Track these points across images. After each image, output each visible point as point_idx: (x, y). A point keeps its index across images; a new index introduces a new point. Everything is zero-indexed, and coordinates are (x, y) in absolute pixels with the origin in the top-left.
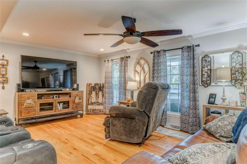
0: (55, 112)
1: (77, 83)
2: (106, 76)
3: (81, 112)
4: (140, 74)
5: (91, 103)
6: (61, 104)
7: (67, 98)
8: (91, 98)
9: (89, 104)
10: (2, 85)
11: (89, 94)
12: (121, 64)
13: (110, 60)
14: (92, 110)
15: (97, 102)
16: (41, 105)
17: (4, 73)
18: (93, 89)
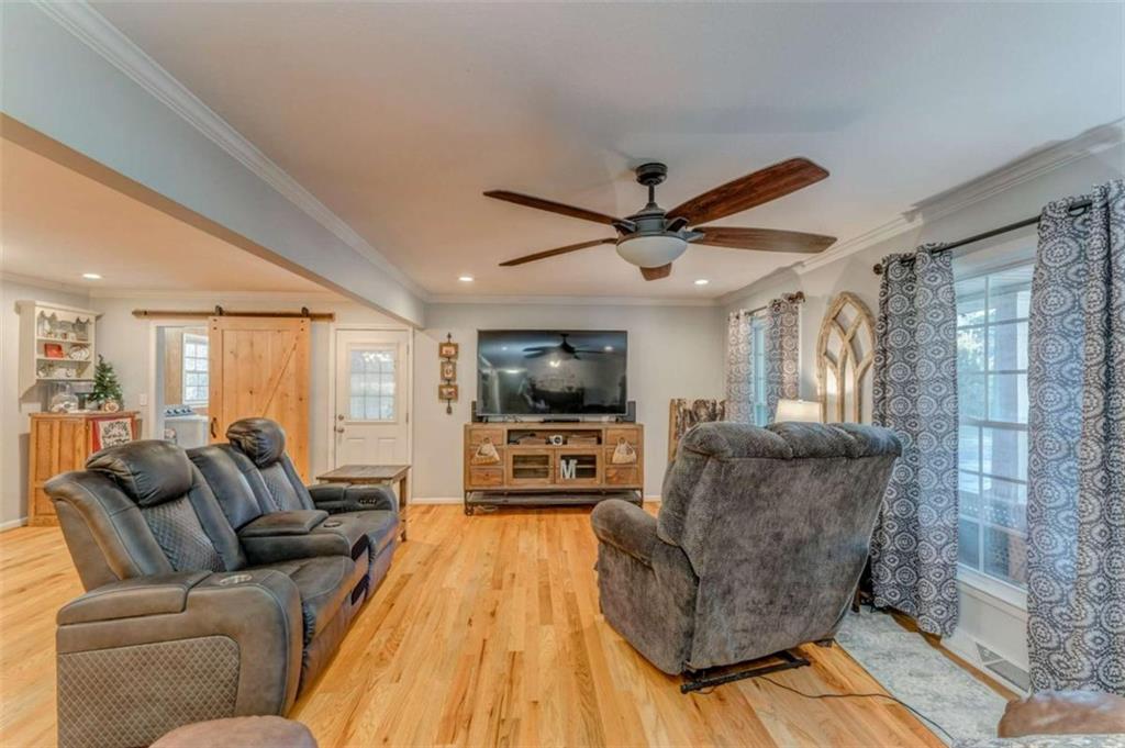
0: (555, 483)
2: (731, 372)
4: (839, 366)
6: (573, 463)
7: (589, 446)
10: (446, 404)
12: (774, 326)
13: (742, 312)
16: (516, 459)
17: (450, 376)
18: (688, 420)
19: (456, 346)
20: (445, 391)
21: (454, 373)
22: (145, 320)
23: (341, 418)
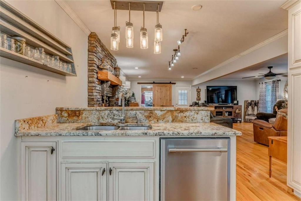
1: (238, 100)
2: (261, 94)
3: (240, 119)
5: (248, 114)
6: (227, 113)
7: (231, 110)
8: (248, 111)
9: (246, 115)
11: (246, 108)
12: (273, 85)
13: (264, 82)
14: (248, 120)
15: (253, 114)
17: (199, 95)
18: (249, 104)
19: (200, 89)
20: (198, 99)
21: (200, 95)
22: (139, 85)
23: (177, 104)
